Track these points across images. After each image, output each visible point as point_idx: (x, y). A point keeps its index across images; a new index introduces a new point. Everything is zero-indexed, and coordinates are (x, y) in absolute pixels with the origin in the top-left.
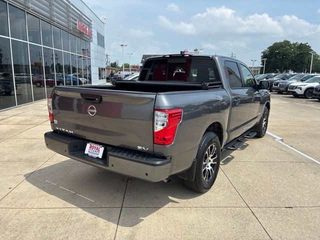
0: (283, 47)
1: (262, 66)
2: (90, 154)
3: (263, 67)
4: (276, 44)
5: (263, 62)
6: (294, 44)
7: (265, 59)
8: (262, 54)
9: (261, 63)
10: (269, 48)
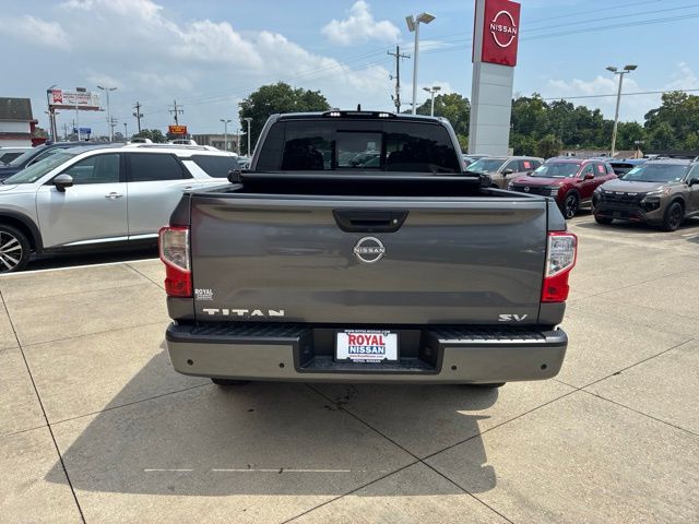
0: (279, 96)
1: (242, 133)
2: (355, 358)
3: (246, 136)
4: (264, 88)
5: (244, 124)
6: (298, 92)
7: (249, 120)
8: (241, 109)
9: (241, 127)
10: (253, 96)
